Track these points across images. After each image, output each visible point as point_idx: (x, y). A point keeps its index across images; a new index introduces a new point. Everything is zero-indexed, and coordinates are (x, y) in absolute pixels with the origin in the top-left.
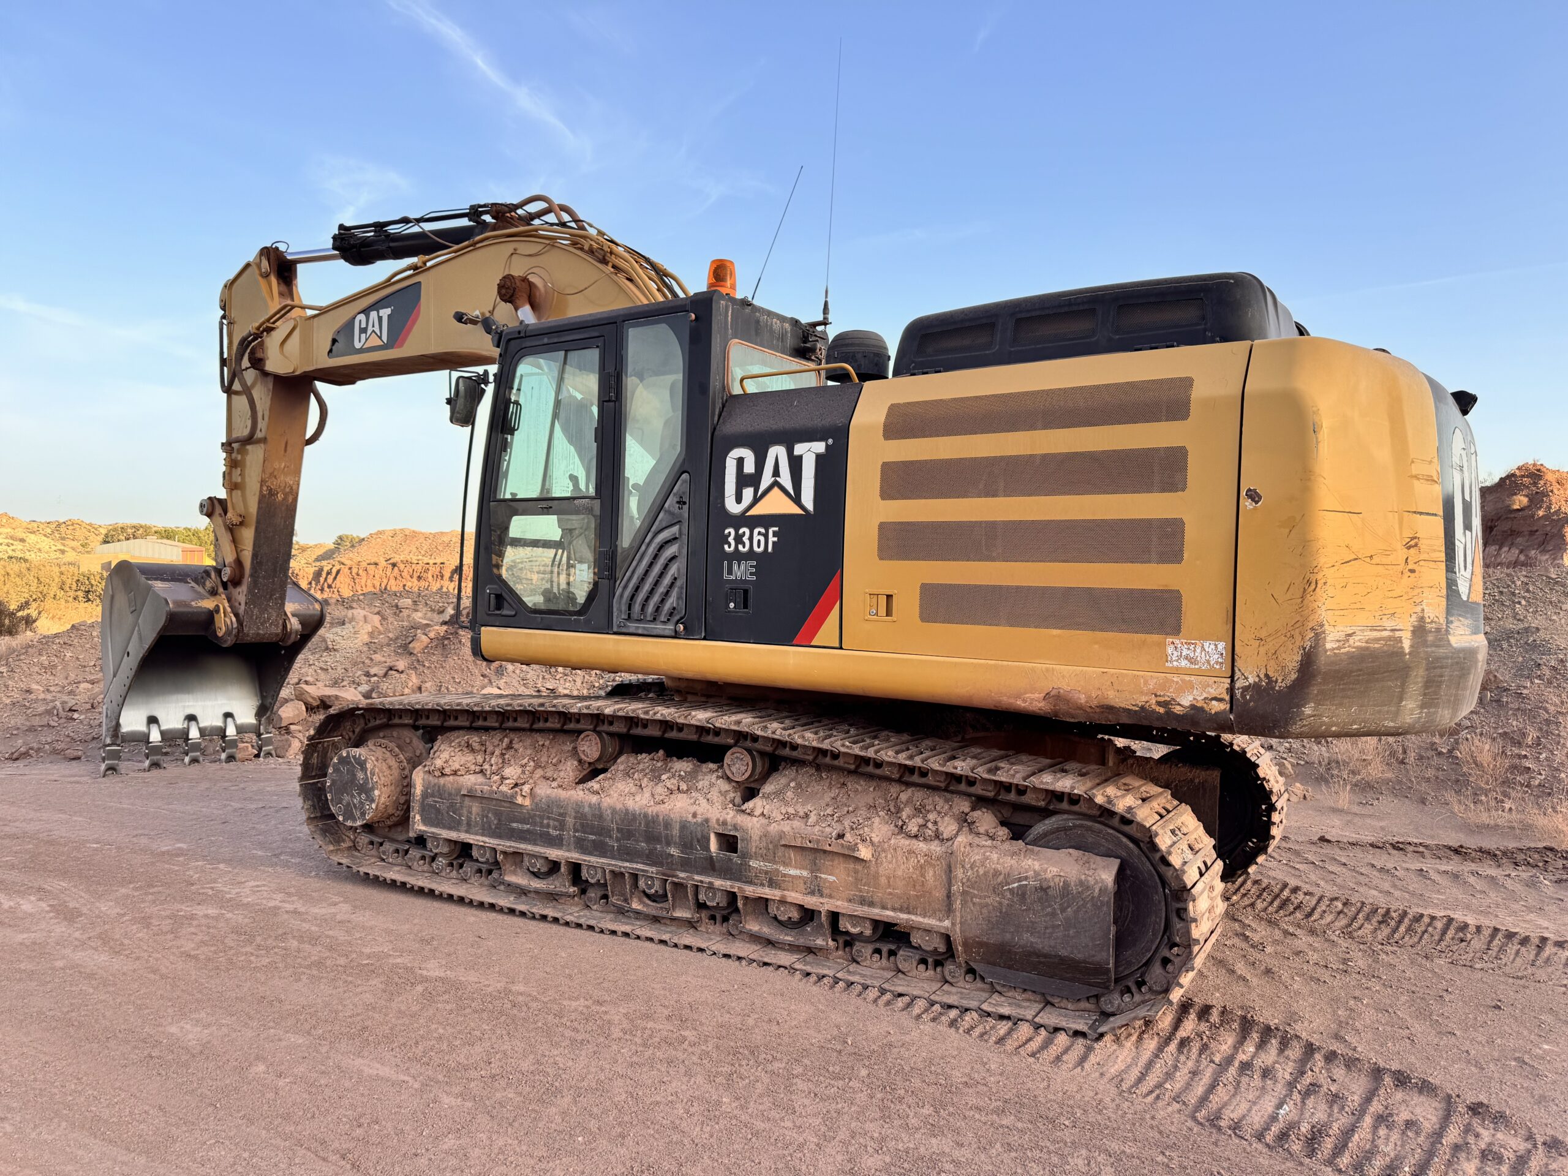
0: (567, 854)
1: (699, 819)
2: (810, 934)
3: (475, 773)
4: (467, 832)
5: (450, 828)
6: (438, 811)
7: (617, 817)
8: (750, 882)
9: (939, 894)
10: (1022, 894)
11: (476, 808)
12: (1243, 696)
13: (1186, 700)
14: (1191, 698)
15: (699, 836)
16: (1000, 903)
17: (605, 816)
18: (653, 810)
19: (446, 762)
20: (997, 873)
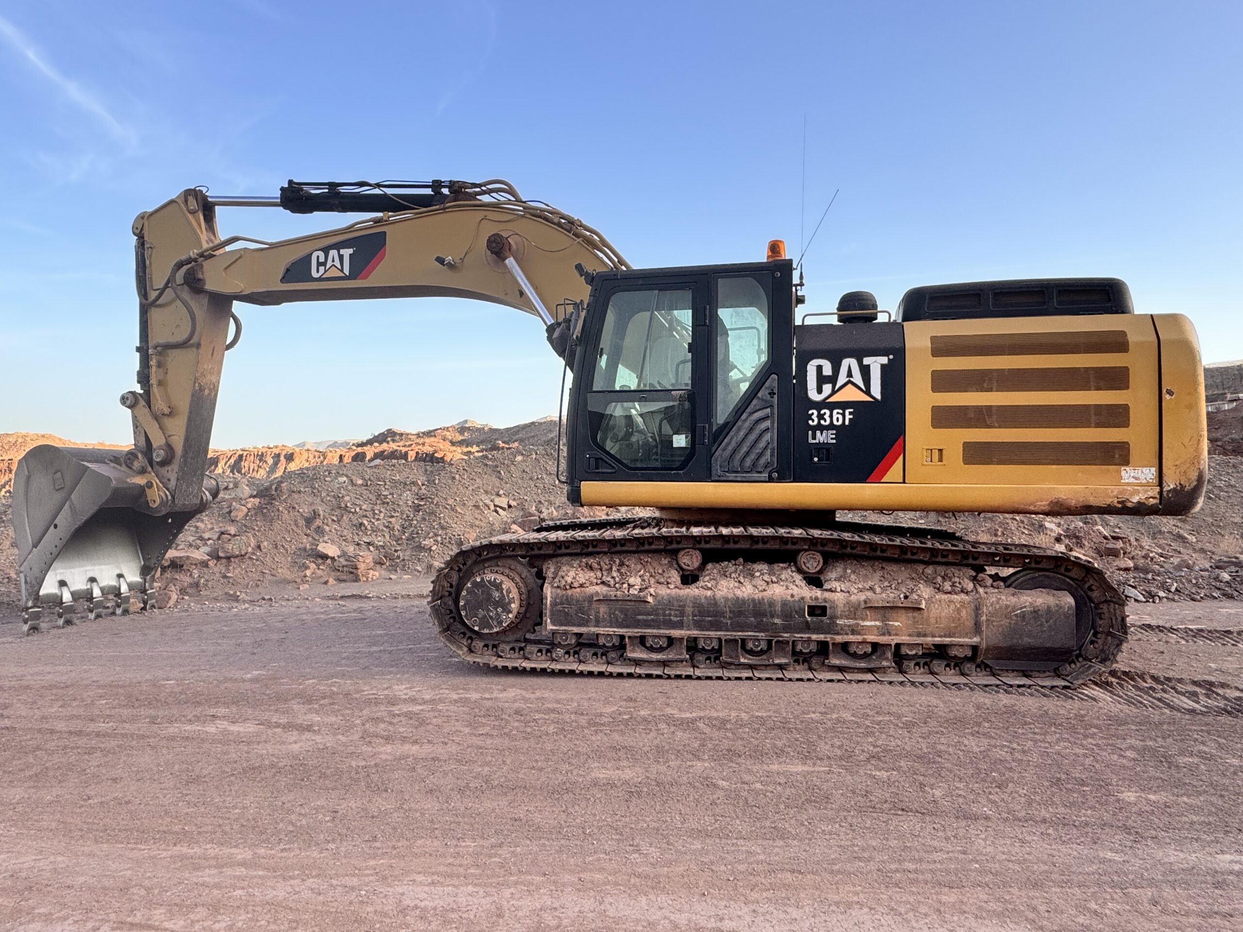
0: (688, 632)
1: (796, 598)
2: (875, 660)
3: (597, 584)
4: (595, 626)
5: (579, 625)
6: (567, 614)
7: (729, 603)
8: (838, 634)
9: (970, 623)
10: (1023, 616)
11: (603, 609)
12: (1168, 495)
13: (1135, 499)
14: (1138, 498)
15: (797, 609)
16: (1010, 623)
17: (719, 603)
18: (758, 596)
19: (574, 578)
20: (1007, 606)
